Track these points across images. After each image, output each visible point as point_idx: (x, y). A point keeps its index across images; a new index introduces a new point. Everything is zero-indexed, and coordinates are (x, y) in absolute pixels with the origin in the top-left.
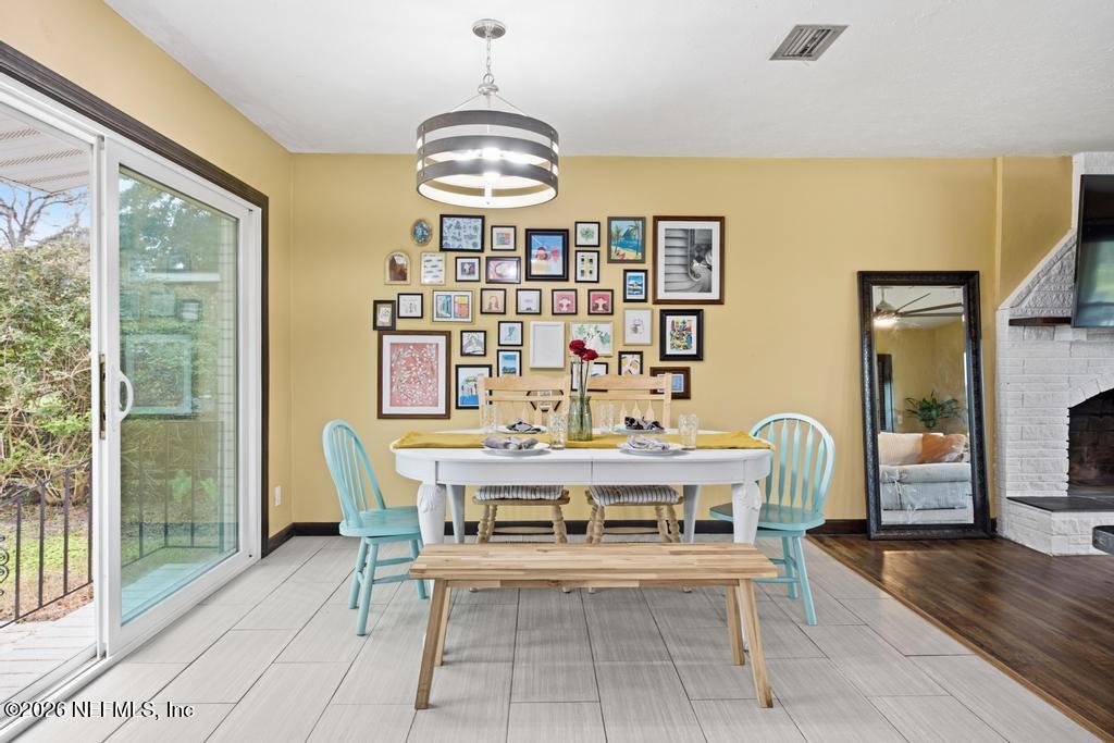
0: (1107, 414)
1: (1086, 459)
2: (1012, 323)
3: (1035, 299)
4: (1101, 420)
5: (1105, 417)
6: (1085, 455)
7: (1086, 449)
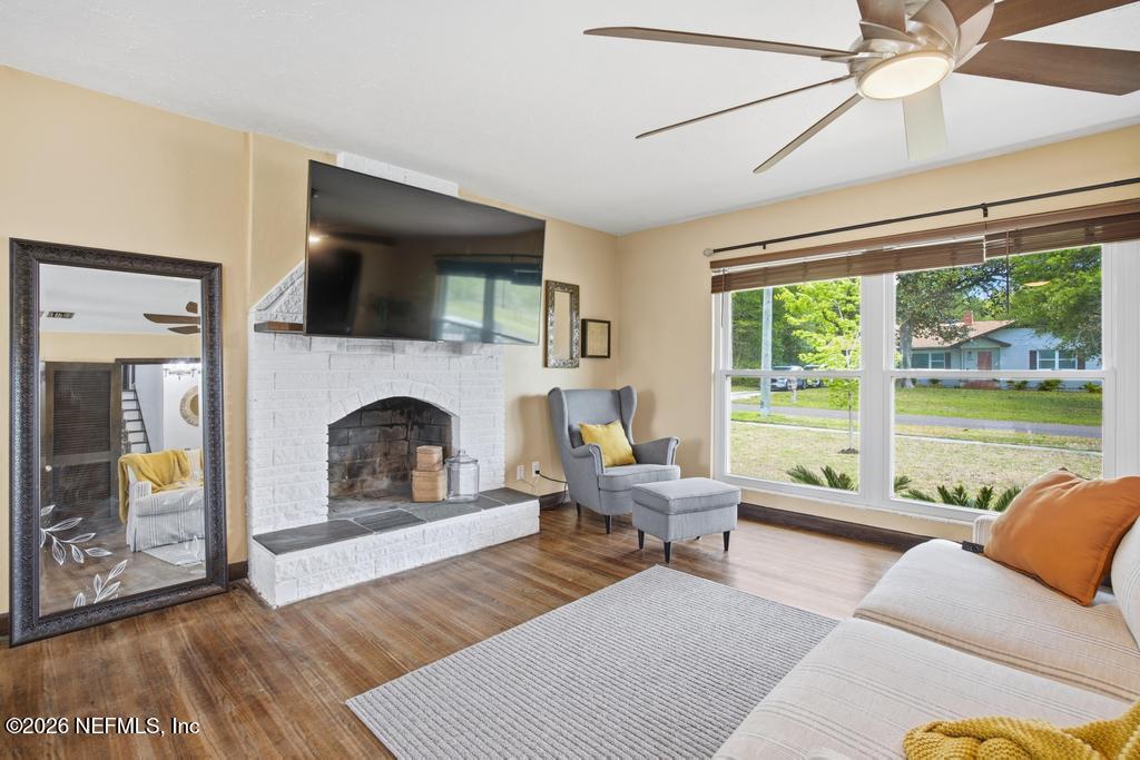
0: (397, 424)
1: (378, 470)
2: (258, 328)
3: (287, 303)
4: (391, 430)
5: (396, 427)
6: (377, 465)
7: (378, 459)
